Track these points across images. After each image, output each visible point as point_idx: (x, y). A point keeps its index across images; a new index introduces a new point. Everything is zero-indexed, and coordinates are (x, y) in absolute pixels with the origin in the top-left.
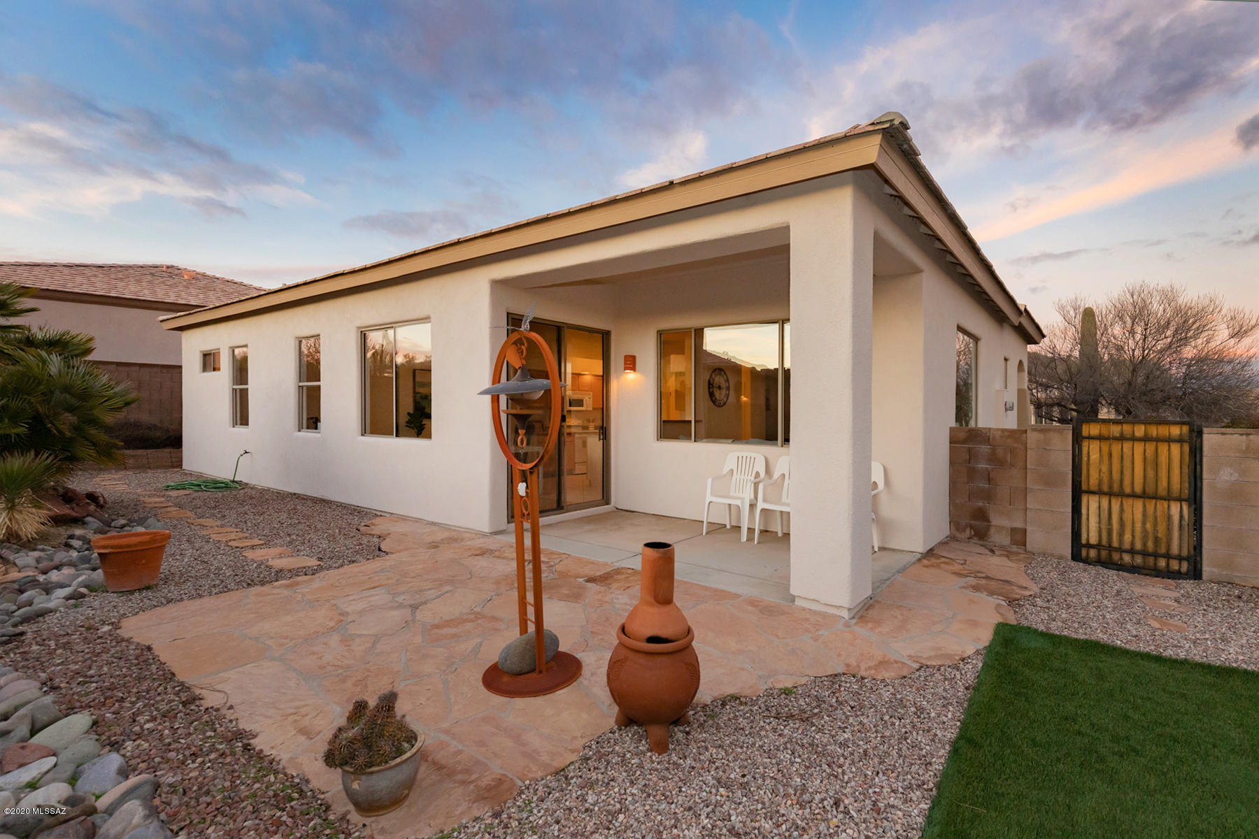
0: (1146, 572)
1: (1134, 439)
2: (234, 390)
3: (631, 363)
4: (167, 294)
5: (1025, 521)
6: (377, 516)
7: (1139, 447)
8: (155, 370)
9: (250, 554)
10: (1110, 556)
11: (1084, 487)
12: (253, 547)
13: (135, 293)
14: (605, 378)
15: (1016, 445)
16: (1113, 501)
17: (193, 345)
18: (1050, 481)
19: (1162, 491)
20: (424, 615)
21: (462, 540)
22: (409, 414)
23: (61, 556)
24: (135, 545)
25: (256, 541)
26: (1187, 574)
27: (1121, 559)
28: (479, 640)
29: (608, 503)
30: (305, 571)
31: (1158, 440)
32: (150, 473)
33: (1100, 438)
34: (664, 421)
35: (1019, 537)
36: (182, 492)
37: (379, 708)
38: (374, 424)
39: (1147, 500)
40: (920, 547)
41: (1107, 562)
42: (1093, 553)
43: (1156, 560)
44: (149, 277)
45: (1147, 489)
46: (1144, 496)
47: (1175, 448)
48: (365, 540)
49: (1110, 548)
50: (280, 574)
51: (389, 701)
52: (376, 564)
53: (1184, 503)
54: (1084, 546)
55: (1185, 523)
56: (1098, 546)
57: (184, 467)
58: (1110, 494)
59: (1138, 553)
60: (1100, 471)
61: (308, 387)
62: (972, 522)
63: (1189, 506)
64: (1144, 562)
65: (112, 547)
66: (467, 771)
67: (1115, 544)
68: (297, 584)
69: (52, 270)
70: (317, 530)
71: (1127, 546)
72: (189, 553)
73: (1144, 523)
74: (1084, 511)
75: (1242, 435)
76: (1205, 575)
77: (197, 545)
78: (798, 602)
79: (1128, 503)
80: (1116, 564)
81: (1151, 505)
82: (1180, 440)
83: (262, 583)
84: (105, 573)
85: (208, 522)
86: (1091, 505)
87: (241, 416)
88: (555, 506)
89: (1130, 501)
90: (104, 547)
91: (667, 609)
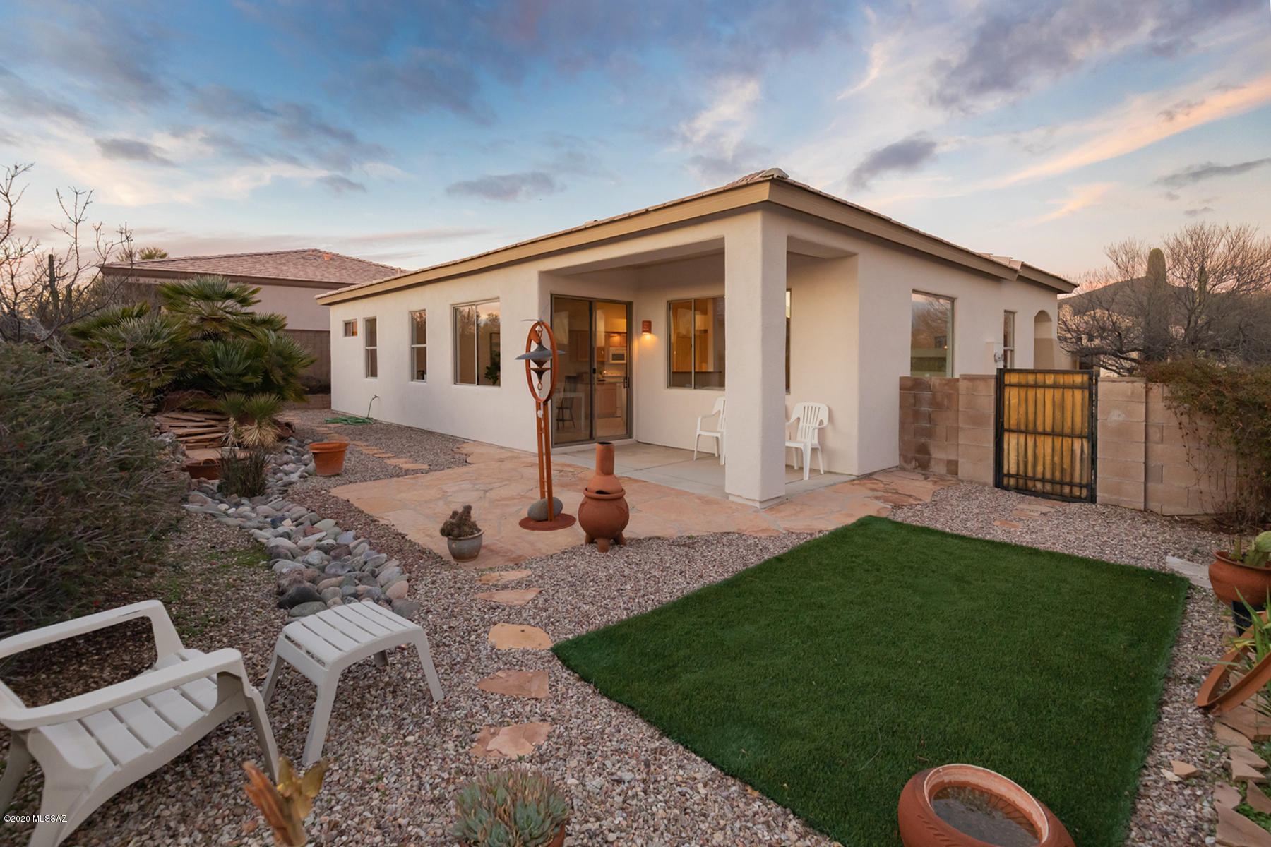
0: (1053, 497)
1: (1045, 386)
2: (366, 350)
3: (648, 327)
4: (315, 274)
5: (958, 455)
6: (464, 442)
7: (1049, 393)
8: (310, 334)
9: (388, 462)
10: (1026, 484)
11: (1006, 426)
12: (389, 458)
13: (294, 275)
14: (628, 336)
15: (951, 392)
16: (1029, 438)
17: (338, 317)
18: (977, 421)
19: (1067, 430)
20: (491, 495)
21: (520, 458)
22: (487, 368)
23: (286, 457)
24: (332, 448)
25: (390, 455)
26: (1085, 499)
27: (1035, 486)
28: (520, 507)
29: (630, 437)
30: (422, 471)
31: (1064, 387)
32: (311, 412)
33: (1019, 385)
34: (673, 373)
35: (953, 467)
36: (336, 425)
37: (463, 512)
38: (463, 375)
39: (1055, 438)
40: (854, 471)
41: (1024, 490)
42: (1012, 481)
43: (1061, 487)
44: (302, 261)
45: (1056, 429)
46: (1053, 434)
47: (1078, 394)
48: (457, 456)
49: (1026, 477)
50: (407, 472)
51: (468, 509)
52: (464, 469)
53: (1084, 440)
54: (1006, 475)
55: (1085, 456)
56: (1017, 476)
57: (333, 407)
58: (1026, 432)
59: (1048, 481)
60: (1018, 412)
61: (417, 348)
62: (917, 455)
63: (1089, 442)
64: (1053, 489)
65: (321, 449)
66: (506, 553)
67: (1030, 474)
68: (418, 477)
69: (241, 259)
70: (426, 450)
71: (1039, 476)
72: (353, 459)
73: (1053, 457)
74: (1006, 447)
75: (1128, 382)
76: (1098, 499)
77: (357, 456)
78: (731, 498)
79: (1040, 439)
80: (1030, 491)
81: (1058, 441)
82: (1081, 387)
83: (398, 476)
84: (316, 464)
85: (359, 443)
86: (1012, 443)
87: (372, 370)
88: (588, 438)
89: (1042, 438)
90: (317, 449)
91: (609, 477)
